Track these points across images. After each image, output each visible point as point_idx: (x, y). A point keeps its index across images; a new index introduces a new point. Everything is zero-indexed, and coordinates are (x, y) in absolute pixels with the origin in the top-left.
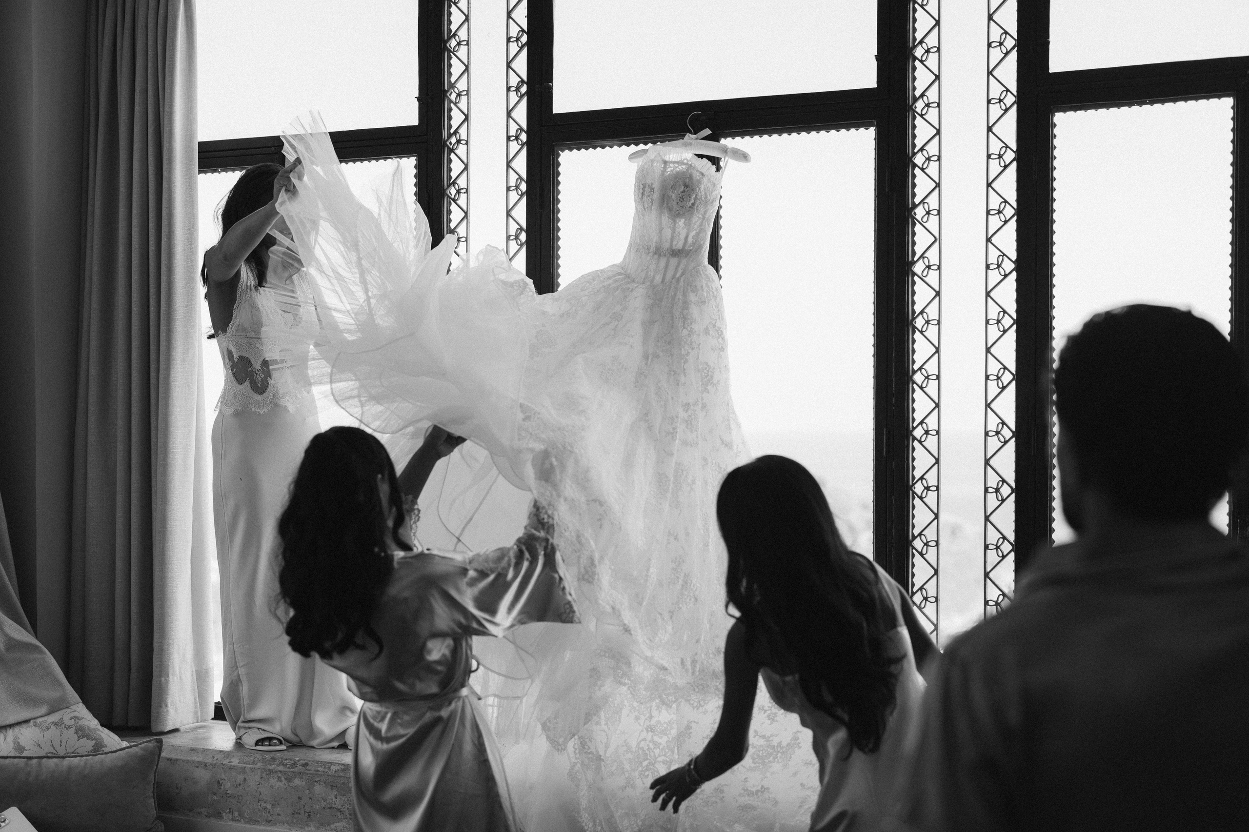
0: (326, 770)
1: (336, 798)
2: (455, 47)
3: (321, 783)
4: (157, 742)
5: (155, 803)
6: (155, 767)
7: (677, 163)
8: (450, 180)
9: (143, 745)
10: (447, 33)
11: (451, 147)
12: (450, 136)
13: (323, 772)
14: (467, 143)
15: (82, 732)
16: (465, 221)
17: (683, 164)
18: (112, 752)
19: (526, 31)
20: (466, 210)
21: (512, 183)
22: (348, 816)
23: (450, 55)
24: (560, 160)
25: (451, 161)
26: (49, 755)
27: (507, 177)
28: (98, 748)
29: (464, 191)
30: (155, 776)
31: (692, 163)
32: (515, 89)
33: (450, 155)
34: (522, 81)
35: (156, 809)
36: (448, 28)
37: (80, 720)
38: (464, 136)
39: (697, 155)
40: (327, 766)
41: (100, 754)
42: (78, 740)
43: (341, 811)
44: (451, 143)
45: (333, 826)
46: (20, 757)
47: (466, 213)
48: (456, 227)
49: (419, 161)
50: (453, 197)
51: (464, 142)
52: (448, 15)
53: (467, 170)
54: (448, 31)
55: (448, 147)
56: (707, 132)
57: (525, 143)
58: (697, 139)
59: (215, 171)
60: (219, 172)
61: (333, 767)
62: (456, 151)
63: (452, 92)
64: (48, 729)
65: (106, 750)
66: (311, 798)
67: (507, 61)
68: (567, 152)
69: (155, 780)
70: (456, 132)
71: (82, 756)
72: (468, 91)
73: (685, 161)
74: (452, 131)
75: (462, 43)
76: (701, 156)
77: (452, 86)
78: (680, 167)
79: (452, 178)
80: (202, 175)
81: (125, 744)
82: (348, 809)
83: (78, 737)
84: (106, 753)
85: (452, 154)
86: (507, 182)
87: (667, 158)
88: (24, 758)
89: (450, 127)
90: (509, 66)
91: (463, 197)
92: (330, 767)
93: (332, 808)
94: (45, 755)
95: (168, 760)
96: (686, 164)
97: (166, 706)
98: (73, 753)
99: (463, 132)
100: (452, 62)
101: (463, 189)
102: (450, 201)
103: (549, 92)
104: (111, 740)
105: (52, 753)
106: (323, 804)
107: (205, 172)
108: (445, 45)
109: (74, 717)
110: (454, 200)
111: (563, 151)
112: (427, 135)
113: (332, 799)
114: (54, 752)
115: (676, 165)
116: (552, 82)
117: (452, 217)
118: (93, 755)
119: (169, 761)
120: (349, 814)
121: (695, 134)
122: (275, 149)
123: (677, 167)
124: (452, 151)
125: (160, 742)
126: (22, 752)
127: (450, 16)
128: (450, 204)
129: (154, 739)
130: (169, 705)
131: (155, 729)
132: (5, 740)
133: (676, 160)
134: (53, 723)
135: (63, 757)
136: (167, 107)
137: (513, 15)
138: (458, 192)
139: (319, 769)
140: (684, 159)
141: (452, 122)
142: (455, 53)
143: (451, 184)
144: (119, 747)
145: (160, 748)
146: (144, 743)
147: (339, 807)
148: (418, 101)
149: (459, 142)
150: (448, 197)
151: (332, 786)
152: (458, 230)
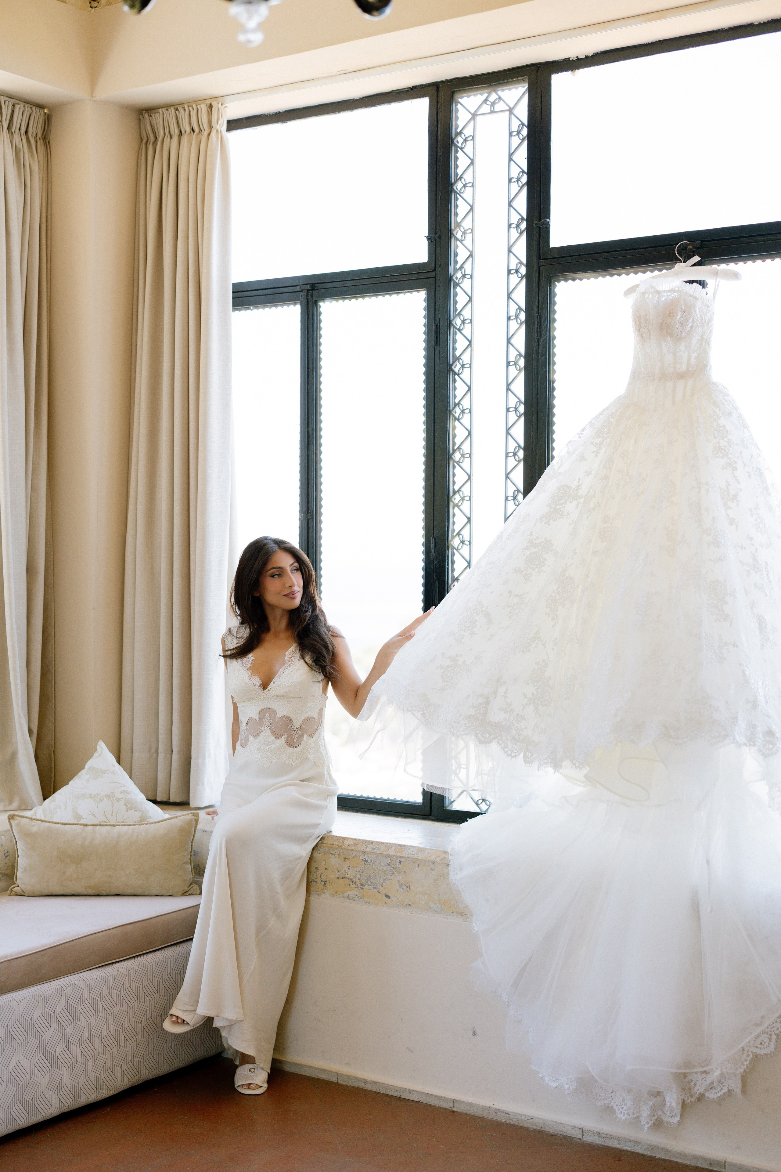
0: (340, 844)
1: (349, 869)
2: (461, 189)
3: (336, 856)
4: (194, 815)
5: (192, 869)
6: (192, 837)
7: (668, 291)
8: (456, 312)
9: (182, 817)
10: (454, 176)
11: (457, 281)
12: (456, 270)
13: (338, 845)
14: (471, 278)
15: (130, 805)
16: (469, 349)
17: (675, 291)
18: (155, 823)
19: (526, 171)
20: (470, 339)
21: (512, 313)
22: (359, 885)
23: (457, 197)
24: (556, 290)
25: (457, 294)
26: (102, 823)
27: (508, 307)
28: (143, 821)
29: (469, 321)
30: (192, 846)
31: (683, 290)
32: (515, 226)
33: (456, 288)
34: (522, 219)
35: (192, 874)
36: (455, 171)
37: (129, 794)
38: (468, 271)
39: (686, 282)
40: (341, 841)
41: (145, 824)
42: (127, 811)
43: (353, 881)
44: (457, 278)
45: (346, 894)
46: (77, 824)
47: (470, 342)
48: (460, 355)
49: (428, 295)
50: (458, 327)
51: (468, 276)
52: (455, 159)
53: (471, 302)
54: (455, 175)
55: (455, 282)
56: (696, 259)
57: (524, 276)
58: (687, 266)
59: (248, 308)
60: (251, 309)
61: (346, 842)
62: (461, 285)
63: (458, 231)
64: (101, 801)
65: (150, 821)
66: (326, 869)
67: (509, 201)
68: (563, 282)
69: (192, 849)
70: (461, 267)
71: (130, 825)
72: (472, 229)
73: (677, 289)
74: (458, 266)
75: (468, 185)
76: (691, 282)
77: (458, 225)
78: (672, 295)
79: (457, 310)
80: (237, 312)
81: (167, 816)
82: (359, 879)
83: (127, 809)
84: (150, 824)
85: (458, 287)
86: (507, 313)
87: (660, 289)
88: (81, 825)
89: (456, 262)
90: (510, 205)
91: (468, 326)
92: (343, 842)
93: (345, 878)
94: (98, 823)
95: (203, 831)
96: (678, 291)
97: (203, 784)
98: (122, 822)
99: (468, 267)
100: (458, 203)
101: (467, 319)
102: (456, 331)
103: (546, 227)
104: (156, 812)
105: (105, 822)
106: (337, 874)
107: (239, 310)
108: (452, 188)
109: (124, 791)
110: (459, 330)
111: (559, 281)
112: (435, 270)
113: (345, 870)
114: (106, 821)
115: (669, 294)
116: (549, 218)
117: (457, 345)
118: (139, 825)
119: (205, 832)
120: (360, 884)
121: (685, 262)
122: (300, 287)
123: (669, 296)
124: (457, 285)
125: (197, 816)
126: (80, 820)
127: (457, 161)
128: (456, 333)
129: (191, 813)
130: (205, 783)
131: (192, 805)
132: (65, 809)
133: (668, 289)
134: (106, 795)
135: (114, 826)
136: (205, 251)
137: (514, 157)
138: (463, 322)
139: (334, 843)
140: (675, 287)
141: (458, 258)
142: (461, 194)
143: (456, 315)
144: (161, 819)
145: (197, 821)
146: (183, 815)
147: (352, 877)
148: (428, 239)
149: (464, 276)
150: (454, 327)
151: (345, 858)
152: (463, 357)
